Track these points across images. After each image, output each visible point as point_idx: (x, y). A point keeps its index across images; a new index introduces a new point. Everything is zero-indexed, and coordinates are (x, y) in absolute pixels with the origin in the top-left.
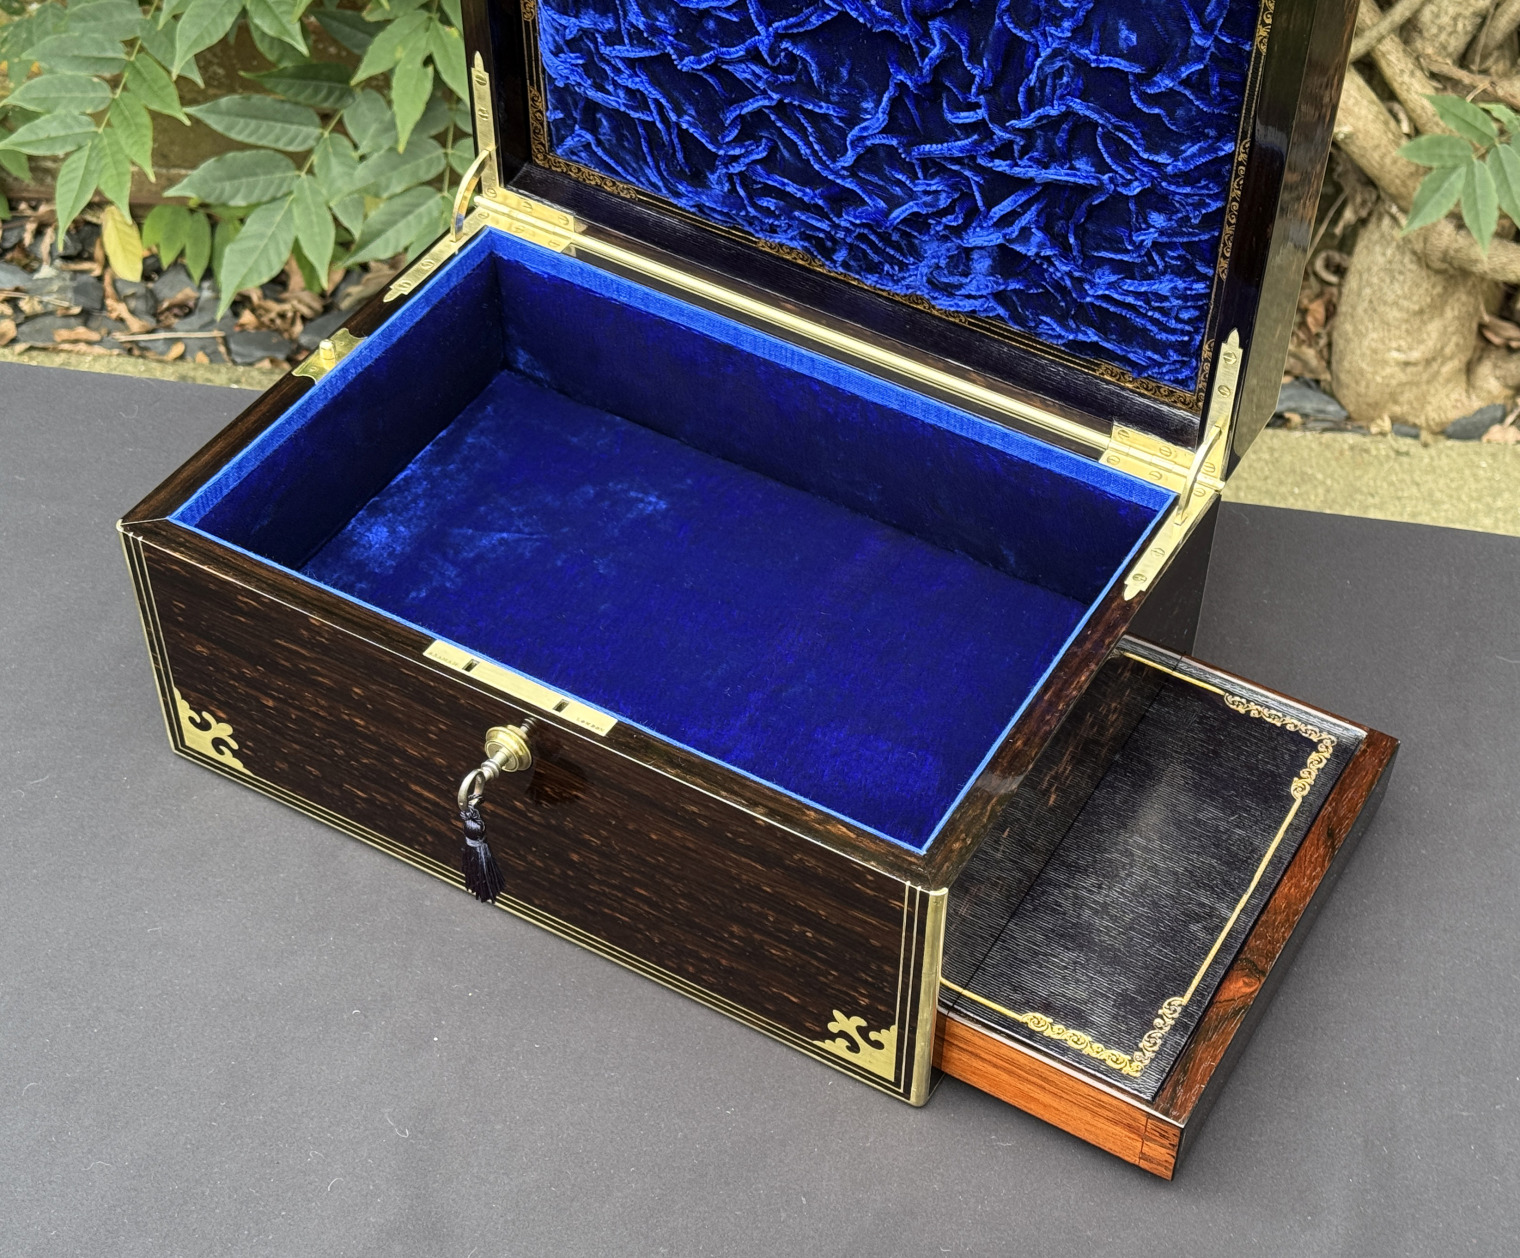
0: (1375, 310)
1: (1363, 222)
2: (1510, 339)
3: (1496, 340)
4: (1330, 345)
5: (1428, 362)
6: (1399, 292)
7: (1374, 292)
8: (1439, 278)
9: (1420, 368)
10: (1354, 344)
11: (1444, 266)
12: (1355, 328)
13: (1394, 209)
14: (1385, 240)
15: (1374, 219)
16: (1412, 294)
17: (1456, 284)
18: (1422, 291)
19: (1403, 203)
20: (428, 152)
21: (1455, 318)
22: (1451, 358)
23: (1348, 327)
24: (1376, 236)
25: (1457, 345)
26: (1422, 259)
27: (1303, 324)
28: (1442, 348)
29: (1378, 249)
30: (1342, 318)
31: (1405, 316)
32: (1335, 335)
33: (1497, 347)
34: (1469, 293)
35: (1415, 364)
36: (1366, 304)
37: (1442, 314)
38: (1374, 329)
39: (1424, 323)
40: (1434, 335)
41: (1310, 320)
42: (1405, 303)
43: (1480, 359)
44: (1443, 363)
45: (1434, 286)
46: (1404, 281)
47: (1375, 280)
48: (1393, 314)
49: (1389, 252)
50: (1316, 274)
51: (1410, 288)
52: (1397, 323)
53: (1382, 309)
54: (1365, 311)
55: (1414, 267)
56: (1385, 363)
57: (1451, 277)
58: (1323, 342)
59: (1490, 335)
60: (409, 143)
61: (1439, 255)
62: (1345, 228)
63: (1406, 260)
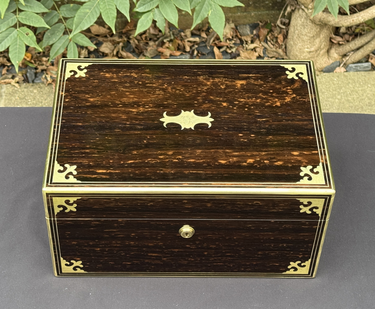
0: (300, 37)
1: (293, 11)
2: (339, 41)
3: (335, 42)
4: (286, 48)
5: (316, 51)
6: (307, 31)
7: (299, 32)
8: (318, 26)
9: (314, 53)
10: (294, 47)
11: (320, 23)
12: (294, 43)
13: (303, 7)
14: (301, 16)
15: (297, 10)
16: (311, 32)
17: (323, 28)
18: (313, 31)
19: (305, 5)
20: (11, 17)
21: (323, 37)
22: (323, 49)
23: (292, 43)
24: (298, 15)
25: (324, 45)
26: (313, 22)
27: (277, 42)
28: (320, 46)
29: (299, 19)
30: (289, 40)
31: (309, 38)
32: (288, 45)
33: (336, 44)
34: (327, 30)
35: (313, 52)
36: (297, 35)
37: (319, 36)
38: (300, 43)
39: (314, 40)
40: (318, 43)
41: (279, 41)
42: (309, 35)
43: (331, 48)
44: (321, 51)
45: (317, 29)
46: (308, 28)
47: (299, 28)
48: (305, 38)
49: (302, 20)
50: (278, 26)
51: (310, 30)
52: (307, 40)
53: (301, 37)
54: (297, 38)
55: (310, 24)
56: (304, 52)
57: (322, 26)
58: (283, 47)
59: (333, 41)
60: (5, 15)
61: (318, 20)
62: (288, 13)
63: (308, 22)
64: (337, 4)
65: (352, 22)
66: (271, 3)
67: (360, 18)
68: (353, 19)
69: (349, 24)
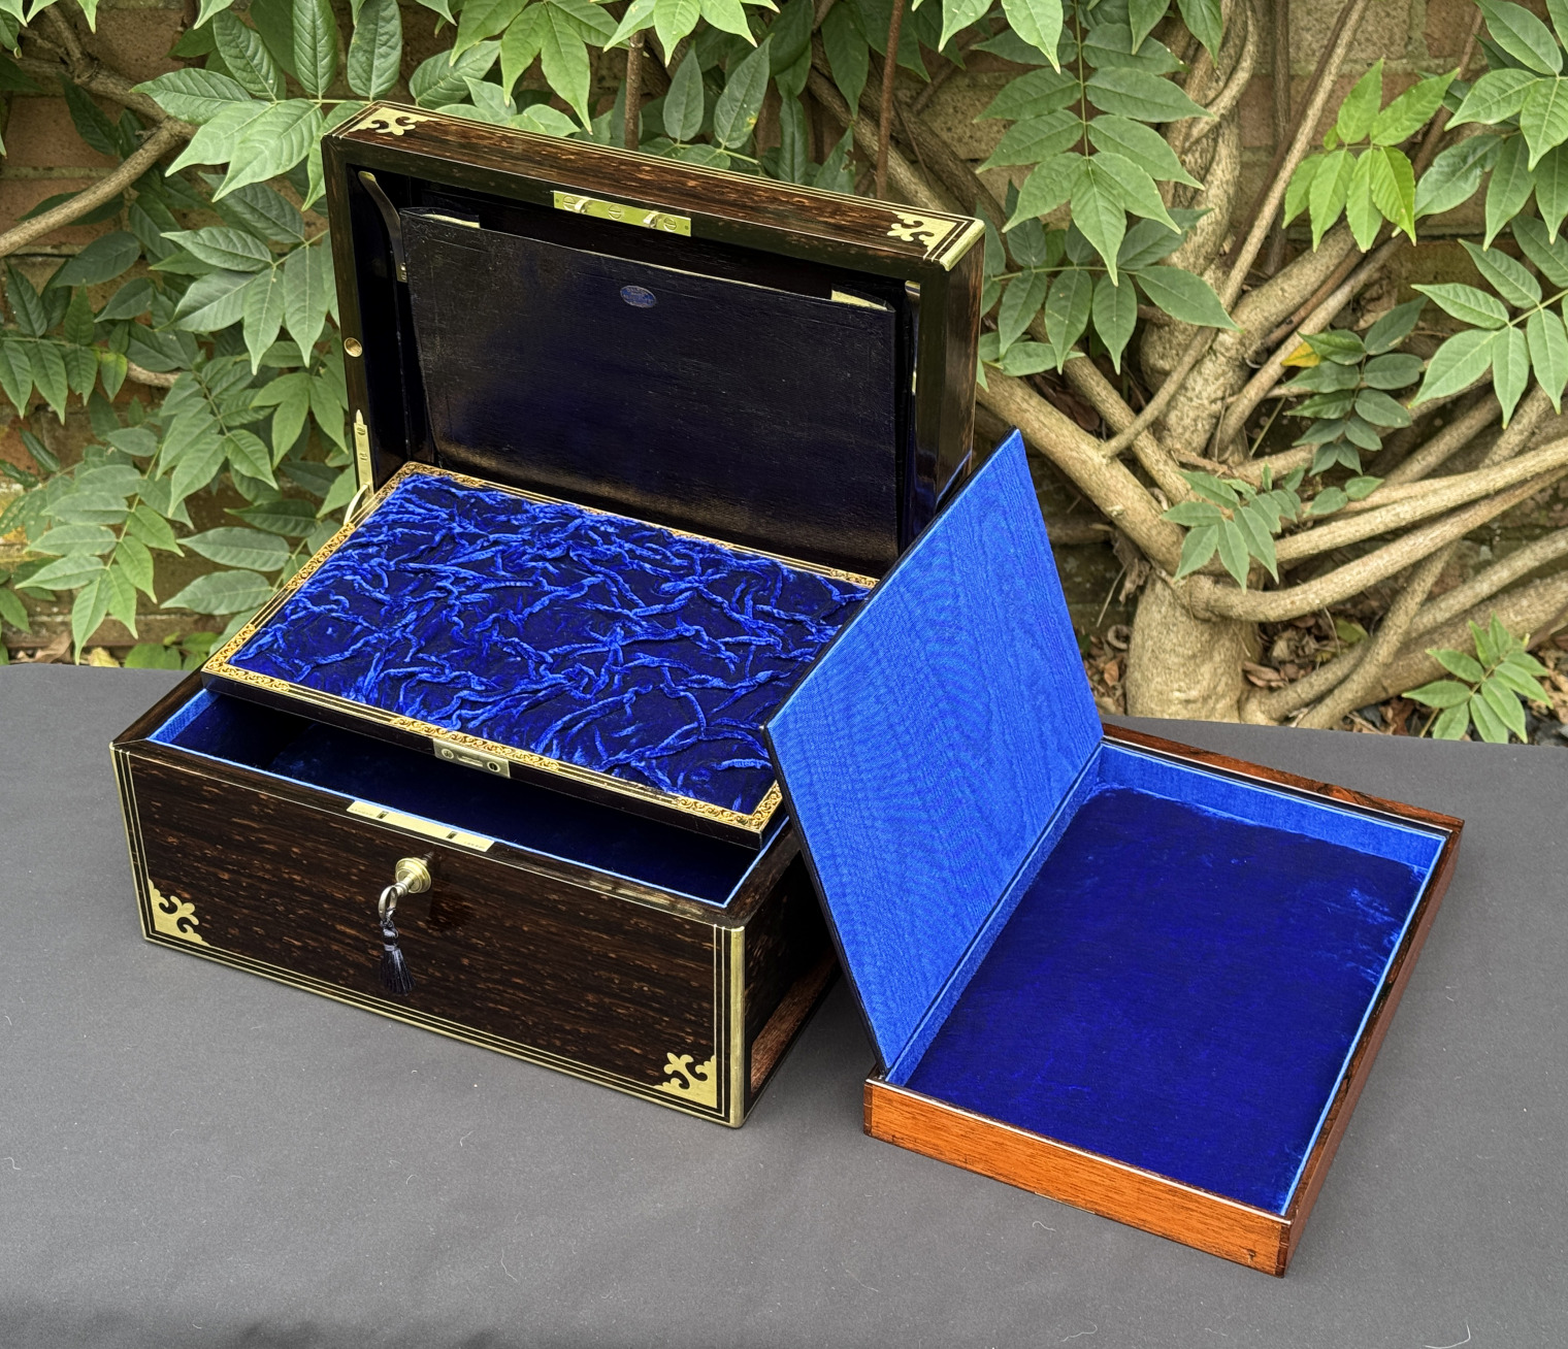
0: (1157, 658)
1: (1141, 589)
2: (1270, 681)
3: (1260, 683)
4: (1124, 695)
5: (1205, 699)
6: (1175, 641)
7: (1155, 643)
8: (1205, 627)
9: (1199, 705)
10: (1144, 689)
11: (1208, 615)
12: (1143, 675)
14: (1159, 601)
15: (1149, 586)
16: (1185, 642)
17: (1220, 633)
18: (1193, 638)
19: (1169, 568)
21: (1222, 661)
22: (1223, 696)
23: (1138, 676)
24: (1152, 599)
25: (1227, 684)
26: (1190, 611)
27: (1102, 681)
28: (1215, 688)
29: (1154, 608)
30: (1131, 669)
31: (1182, 661)
32: (1128, 685)
33: (1261, 688)
34: (1231, 640)
35: (1194, 702)
36: (1149, 654)
37: (1211, 658)
38: (1158, 675)
39: (1197, 666)
40: (1207, 676)
41: (1106, 676)
42: (1181, 650)
43: (1248, 697)
44: (1217, 701)
45: (1202, 634)
46: (1178, 632)
47: (1155, 633)
48: (1172, 660)
49: (1163, 609)
50: (1109, 644)
51: (1183, 637)
52: (1175, 667)
53: (1162, 656)
54: (1150, 660)
55: (1184, 619)
56: (1170, 702)
57: (1215, 624)
58: (1119, 693)
59: (1254, 679)
61: (1203, 606)
62: (1127, 597)
63: (1178, 614)
64: (1247, 550)
65: (1289, 607)
66: (1088, 581)
67: (1312, 596)
68: (1292, 598)
69: (1282, 612)
